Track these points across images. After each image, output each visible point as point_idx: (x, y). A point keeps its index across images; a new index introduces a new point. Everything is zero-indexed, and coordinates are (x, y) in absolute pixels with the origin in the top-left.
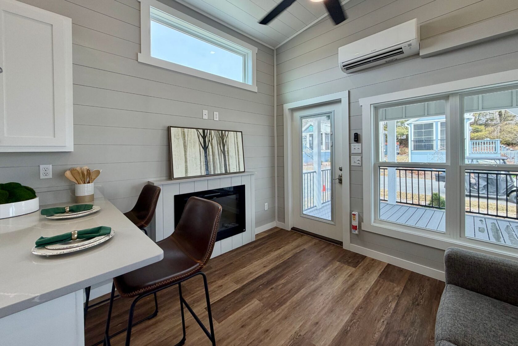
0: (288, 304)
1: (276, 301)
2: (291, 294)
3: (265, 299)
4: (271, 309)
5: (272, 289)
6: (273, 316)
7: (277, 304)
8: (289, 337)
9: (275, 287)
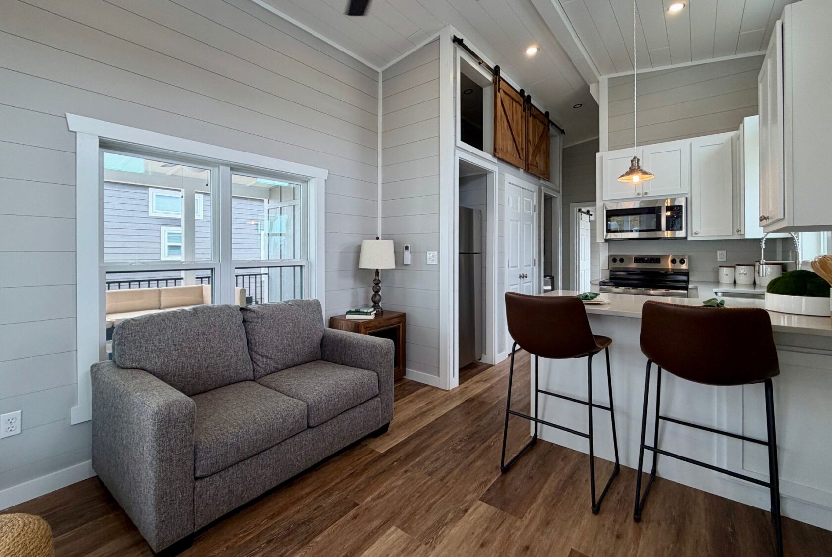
8: (445, 538)
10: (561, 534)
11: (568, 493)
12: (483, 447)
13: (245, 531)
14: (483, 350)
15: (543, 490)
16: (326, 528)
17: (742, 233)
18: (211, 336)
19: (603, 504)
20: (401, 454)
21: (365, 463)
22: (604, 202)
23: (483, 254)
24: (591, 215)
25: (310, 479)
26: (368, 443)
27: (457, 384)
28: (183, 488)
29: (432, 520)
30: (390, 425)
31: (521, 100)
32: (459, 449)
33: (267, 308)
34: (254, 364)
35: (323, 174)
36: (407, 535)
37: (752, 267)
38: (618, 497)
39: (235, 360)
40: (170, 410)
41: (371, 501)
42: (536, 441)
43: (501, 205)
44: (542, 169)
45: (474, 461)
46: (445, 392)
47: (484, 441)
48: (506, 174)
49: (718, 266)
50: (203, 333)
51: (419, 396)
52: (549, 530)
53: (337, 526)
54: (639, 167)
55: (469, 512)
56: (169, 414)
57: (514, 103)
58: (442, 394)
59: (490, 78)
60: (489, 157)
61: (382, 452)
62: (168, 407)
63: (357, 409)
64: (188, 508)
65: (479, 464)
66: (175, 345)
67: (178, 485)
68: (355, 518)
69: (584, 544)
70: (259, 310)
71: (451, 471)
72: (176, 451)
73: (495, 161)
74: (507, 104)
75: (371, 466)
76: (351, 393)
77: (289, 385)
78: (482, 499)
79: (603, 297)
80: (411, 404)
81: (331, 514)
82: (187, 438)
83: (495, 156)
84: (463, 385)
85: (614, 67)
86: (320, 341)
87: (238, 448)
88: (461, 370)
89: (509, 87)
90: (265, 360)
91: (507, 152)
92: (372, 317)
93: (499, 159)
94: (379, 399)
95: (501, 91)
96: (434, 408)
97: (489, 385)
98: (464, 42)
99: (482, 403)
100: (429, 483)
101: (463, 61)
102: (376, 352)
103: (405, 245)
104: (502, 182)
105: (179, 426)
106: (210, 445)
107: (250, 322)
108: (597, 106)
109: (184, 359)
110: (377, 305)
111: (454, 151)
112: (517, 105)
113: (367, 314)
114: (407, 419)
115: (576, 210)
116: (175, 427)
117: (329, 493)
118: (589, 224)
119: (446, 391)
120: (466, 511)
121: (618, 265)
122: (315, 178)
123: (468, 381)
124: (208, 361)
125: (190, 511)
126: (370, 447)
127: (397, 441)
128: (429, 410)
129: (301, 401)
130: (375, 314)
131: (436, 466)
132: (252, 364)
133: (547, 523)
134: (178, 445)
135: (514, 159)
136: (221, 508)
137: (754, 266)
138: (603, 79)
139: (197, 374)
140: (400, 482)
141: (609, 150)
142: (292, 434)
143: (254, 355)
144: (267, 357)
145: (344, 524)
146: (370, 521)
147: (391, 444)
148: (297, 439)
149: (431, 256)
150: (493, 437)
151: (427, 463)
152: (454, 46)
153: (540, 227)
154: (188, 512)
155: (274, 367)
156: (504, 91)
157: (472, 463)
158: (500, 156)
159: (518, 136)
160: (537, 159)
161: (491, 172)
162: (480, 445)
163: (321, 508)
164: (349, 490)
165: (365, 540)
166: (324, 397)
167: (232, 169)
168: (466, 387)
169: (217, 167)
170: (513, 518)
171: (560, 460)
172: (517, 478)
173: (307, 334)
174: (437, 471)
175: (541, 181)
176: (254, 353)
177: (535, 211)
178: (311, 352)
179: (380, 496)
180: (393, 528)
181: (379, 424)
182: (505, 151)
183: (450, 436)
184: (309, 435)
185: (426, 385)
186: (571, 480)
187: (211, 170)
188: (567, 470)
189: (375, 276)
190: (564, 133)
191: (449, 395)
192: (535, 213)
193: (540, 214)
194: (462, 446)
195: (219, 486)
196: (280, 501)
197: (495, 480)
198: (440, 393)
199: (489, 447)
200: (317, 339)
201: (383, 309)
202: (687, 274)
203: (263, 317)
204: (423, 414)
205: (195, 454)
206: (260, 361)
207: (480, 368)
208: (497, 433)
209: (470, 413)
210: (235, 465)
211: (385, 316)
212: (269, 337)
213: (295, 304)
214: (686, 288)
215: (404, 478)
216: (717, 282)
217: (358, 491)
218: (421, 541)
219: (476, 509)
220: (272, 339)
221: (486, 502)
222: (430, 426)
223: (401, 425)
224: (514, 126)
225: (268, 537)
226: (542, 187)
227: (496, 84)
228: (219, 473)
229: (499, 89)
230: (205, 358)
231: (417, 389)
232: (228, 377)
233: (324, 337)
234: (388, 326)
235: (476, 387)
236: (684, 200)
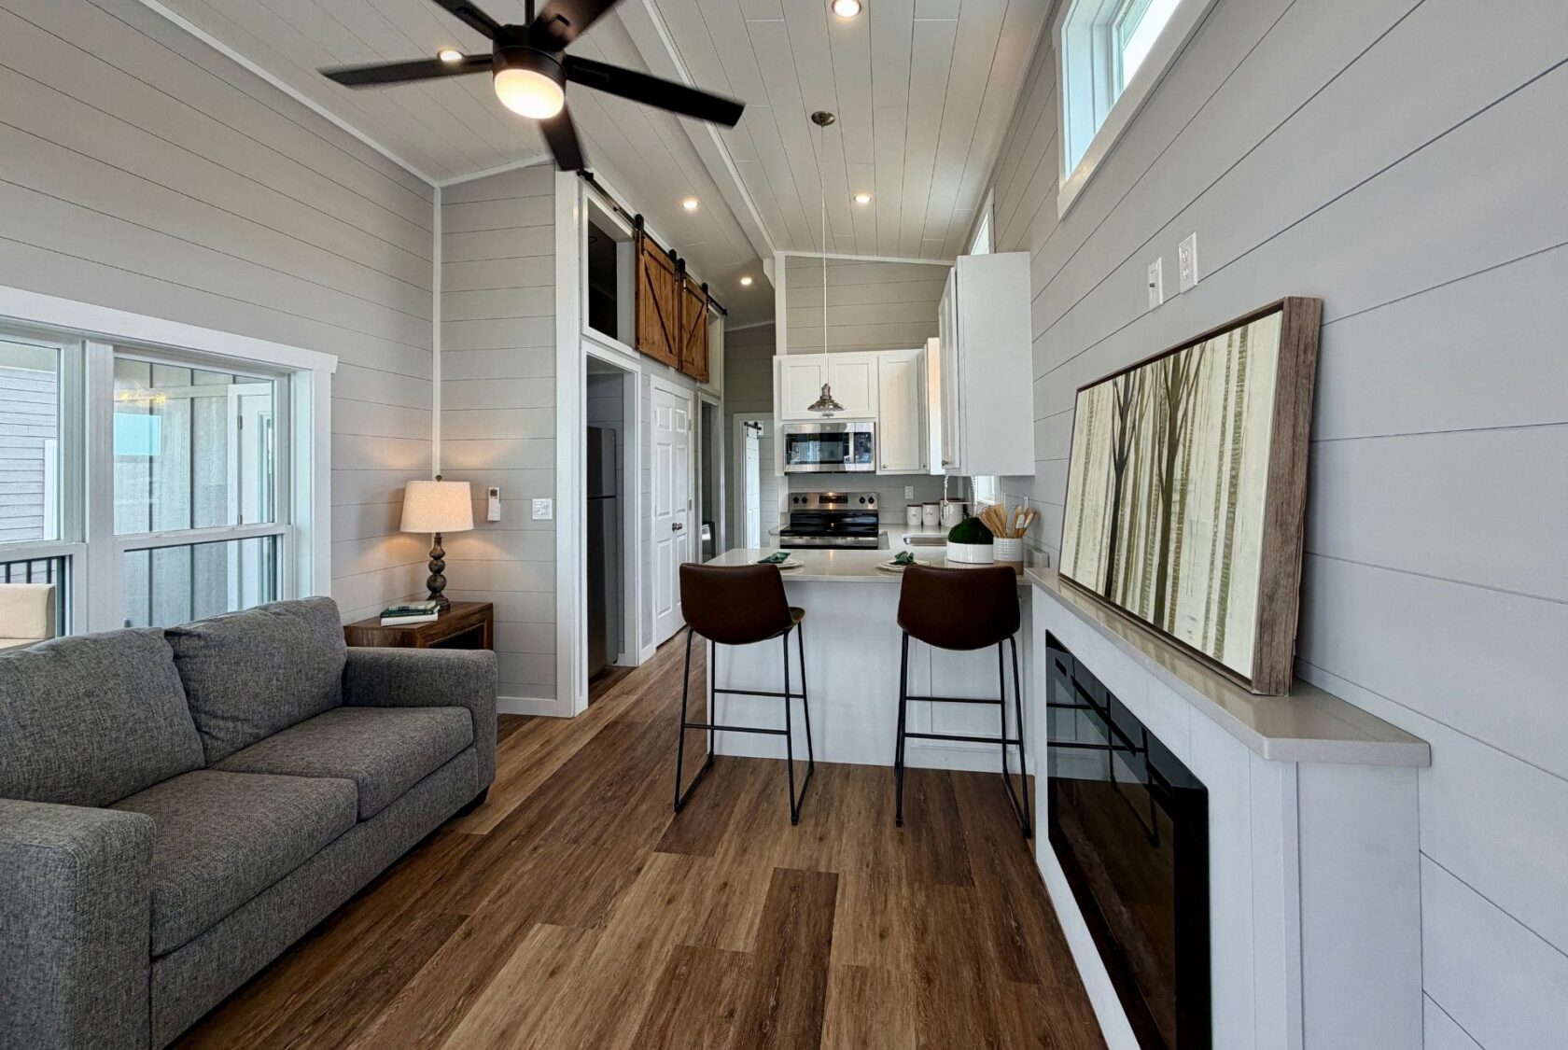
0: (651, 988)
1: (689, 975)
2: (656, 1028)
3: (725, 965)
4: (688, 947)
5: (731, 1013)
6: (673, 934)
7: (683, 969)
8: (618, 912)
9: (725, 1026)
10: (761, 856)
11: (763, 810)
12: (644, 785)
13: (254, 1028)
14: (620, 645)
15: (734, 815)
16: (422, 964)
17: (928, 468)
18: (110, 695)
19: (802, 811)
20: (520, 827)
21: (460, 857)
22: (782, 423)
23: (619, 497)
24: (760, 429)
25: (363, 909)
26: (453, 828)
27: (585, 706)
28: (130, 983)
29: (593, 896)
30: (490, 790)
31: (672, 266)
32: (611, 796)
33: (228, 626)
34: (207, 737)
35: (329, 363)
36: (560, 928)
37: (937, 506)
38: (818, 797)
39: (167, 735)
40: (104, 842)
41: (488, 905)
42: (712, 761)
43: (646, 425)
44: (700, 366)
45: (637, 806)
46: (568, 722)
47: (644, 776)
48: (653, 376)
49: (905, 505)
50: (89, 694)
51: (526, 736)
52: (747, 858)
53: (440, 957)
54: (830, 397)
55: (643, 872)
56: (104, 849)
57: (663, 271)
58: (565, 725)
59: (628, 231)
60: (629, 350)
61: (486, 833)
62: (99, 838)
63: (440, 775)
64: (140, 1018)
65: (644, 808)
66: (24, 727)
67: (120, 979)
68: (468, 934)
69: (788, 858)
70: (210, 631)
71: (607, 827)
72: (117, 916)
73: (637, 355)
74: (653, 272)
75: (473, 859)
76: (431, 748)
77: (302, 759)
78: (658, 850)
79: (795, 557)
80: (515, 751)
81: (422, 944)
82: (139, 886)
83: (636, 349)
84: (595, 706)
85: (792, 244)
86: (340, 673)
87: (239, 884)
88: (591, 681)
89: (656, 248)
90: (231, 725)
91: (654, 343)
92: (434, 617)
93: (642, 353)
94: (474, 750)
95: (645, 253)
96: (556, 748)
97: (636, 697)
98: (595, 178)
99: (632, 725)
100: (577, 852)
101: (591, 205)
102: (466, 675)
103: (490, 488)
104: (646, 386)
105: (123, 867)
106: (184, 891)
107: (189, 657)
108: (773, 291)
109: (50, 753)
110: (438, 594)
111: (580, 342)
112: (667, 274)
113: (424, 612)
114: (514, 774)
115: (741, 423)
116: (116, 871)
117: (408, 916)
118: (757, 441)
119: (569, 719)
120: (639, 870)
121: (800, 506)
122: (311, 370)
123: (601, 699)
124: (107, 747)
125: (144, 1022)
126: (460, 832)
127: (505, 811)
128: (549, 754)
129: (344, 780)
130: (439, 611)
131: (581, 827)
132: (201, 738)
133: (744, 850)
134: (121, 903)
135: (662, 353)
136: (203, 1001)
137: (938, 504)
138: (780, 255)
139: (82, 778)
140: (529, 866)
141: (789, 353)
142: (335, 835)
143: (203, 718)
144: (235, 719)
145: (453, 948)
146: (496, 931)
147: (497, 818)
148: (339, 846)
149: (540, 508)
150: (656, 769)
151: (566, 828)
152: (579, 182)
153: (696, 451)
154: (140, 1023)
155: (251, 734)
156: (649, 253)
157: (633, 810)
158: (644, 349)
159: (668, 320)
160: (694, 352)
161: (630, 373)
162: (641, 784)
163: (400, 943)
164: (443, 901)
165: (496, 956)
166: (386, 764)
167: (116, 348)
168: (601, 708)
169: (77, 342)
170: (702, 858)
171: (748, 774)
172: (699, 812)
173: (318, 663)
174: (584, 834)
175: (698, 384)
176: (203, 716)
177: (690, 429)
178: (326, 695)
179: (501, 894)
180: (536, 927)
181: (473, 791)
182: (651, 341)
183: (592, 782)
184: (362, 833)
185: (533, 717)
186: (765, 793)
187: (59, 350)
188: (758, 786)
189: (433, 543)
190: (726, 314)
191: (576, 726)
192: (690, 432)
193: (696, 433)
194: (615, 791)
195: (199, 961)
196: (312, 961)
197: (670, 821)
198: (560, 725)
199: (654, 782)
200: (336, 669)
201: (450, 600)
202: (875, 514)
203: (221, 644)
204: (540, 762)
205: (153, 913)
206: (220, 729)
207: (616, 675)
208: (661, 763)
209: (615, 744)
210: (227, 916)
211: (454, 613)
212: (239, 680)
213: (287, 611)
214: (876, 534)
215: (533, 859)
216: (905, 525)
217: (461, 899)
218: (584, 927)
219: (652, 864)
220: (245, 684)
221: (665, 851)
222: (557, 776)
223: (504, 788)
224: (662, 304)
225: (310, 1015)
226: (699, 393)
227: (637, 241)
228: (198, 940)
229: (643, 250)
230: (99, 742)
231: (522, 725)
232: (153, 771)
233: (348, 664)
234: (463, 628)
235: (617, 704)
236: (872, 424)
